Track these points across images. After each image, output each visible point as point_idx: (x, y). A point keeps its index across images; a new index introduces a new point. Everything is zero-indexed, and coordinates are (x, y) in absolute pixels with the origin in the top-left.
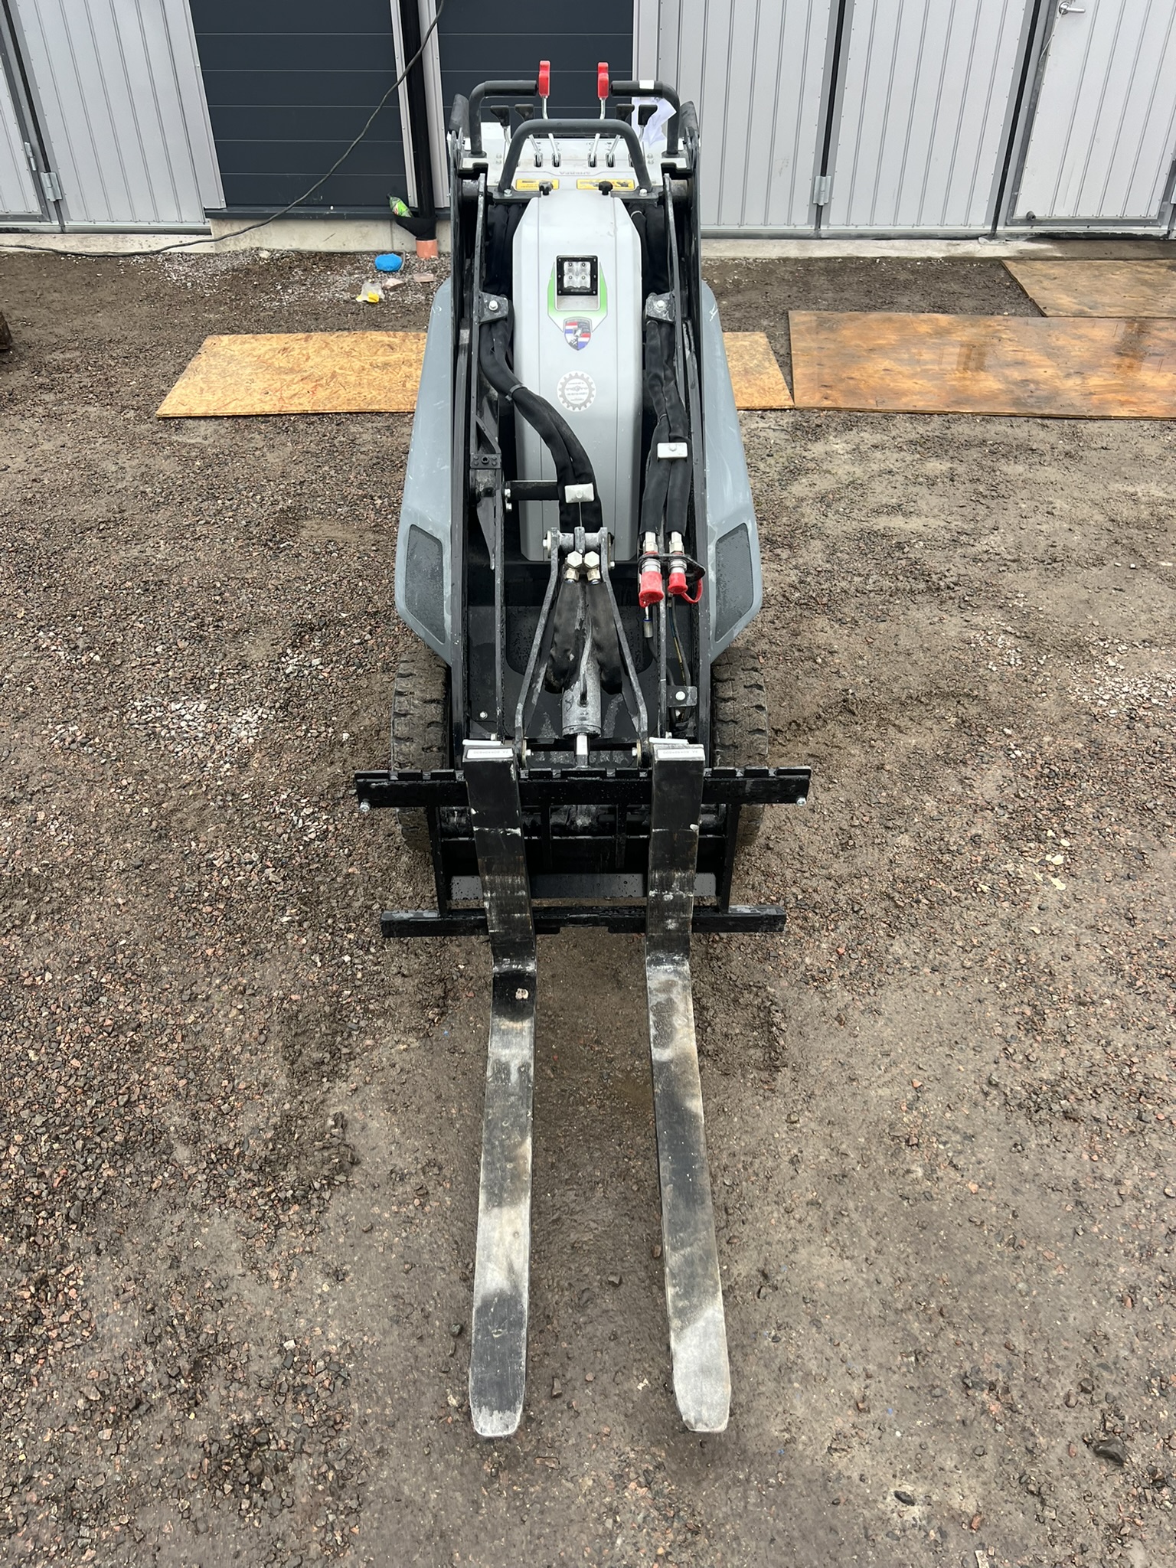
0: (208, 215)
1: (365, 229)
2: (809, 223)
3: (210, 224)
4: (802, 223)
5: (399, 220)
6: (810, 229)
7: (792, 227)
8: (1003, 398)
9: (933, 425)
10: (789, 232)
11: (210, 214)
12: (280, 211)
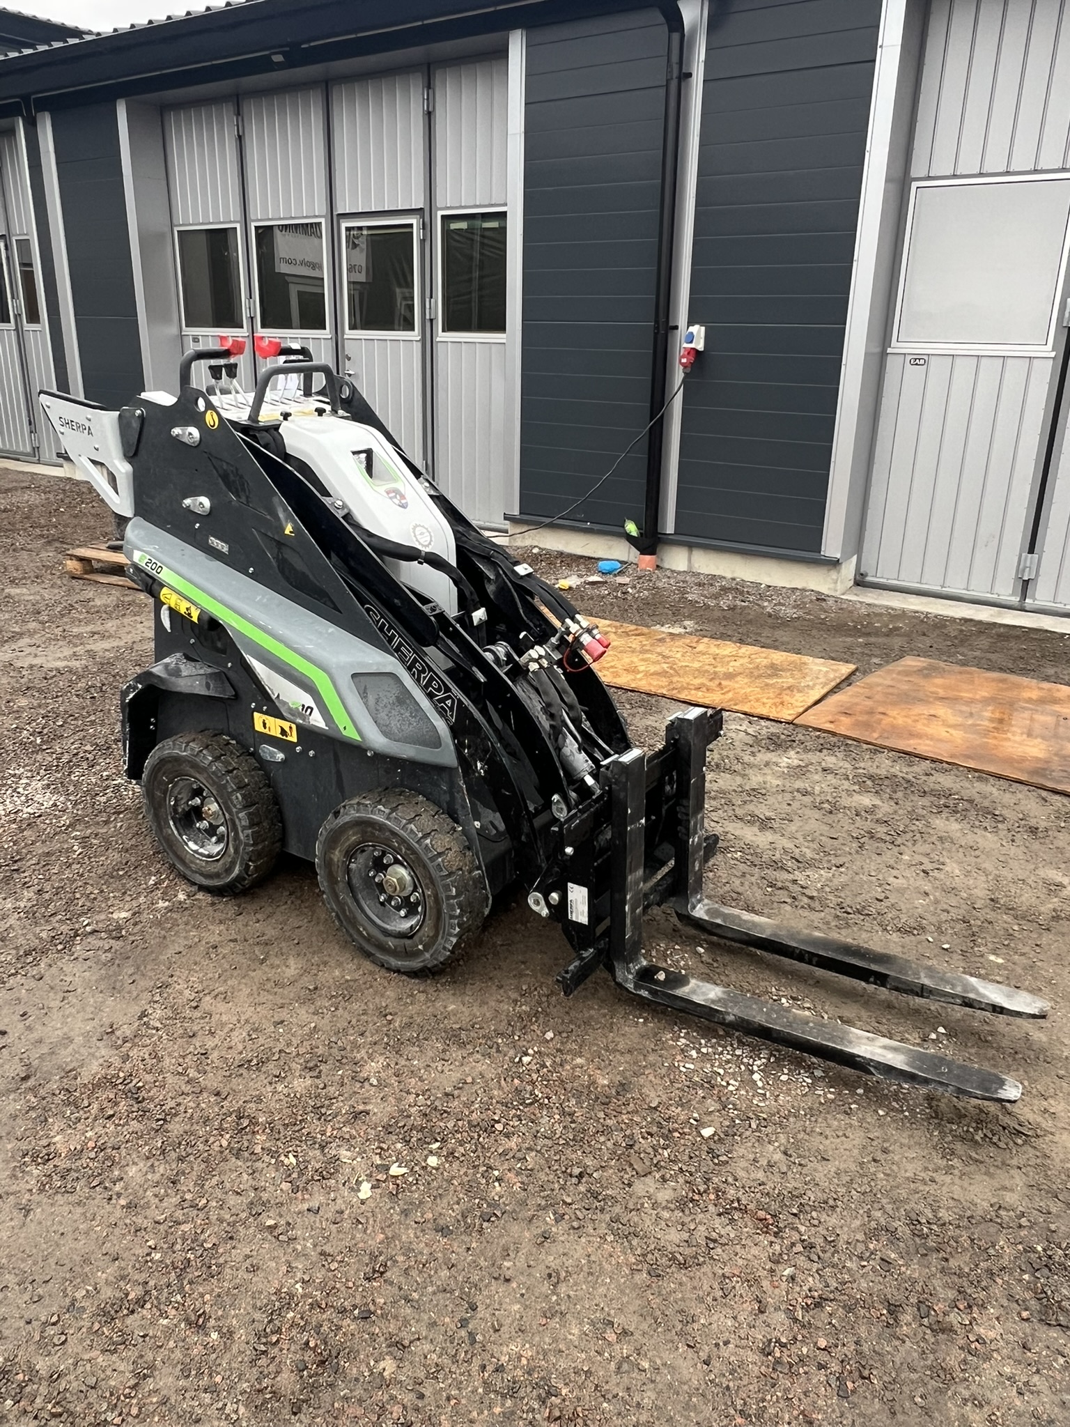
0: (505, 519)
1: (611, 543)
2: (1013, 595)
3: (507, 525)
4: (1007, 593)
5: (629, 538)
6: (1015, 600)
7: (996, 596)
8: (1026, 765)
9: (915, 769)
10: (991, 600)
11: (506, 518)
12: (548, 520)
